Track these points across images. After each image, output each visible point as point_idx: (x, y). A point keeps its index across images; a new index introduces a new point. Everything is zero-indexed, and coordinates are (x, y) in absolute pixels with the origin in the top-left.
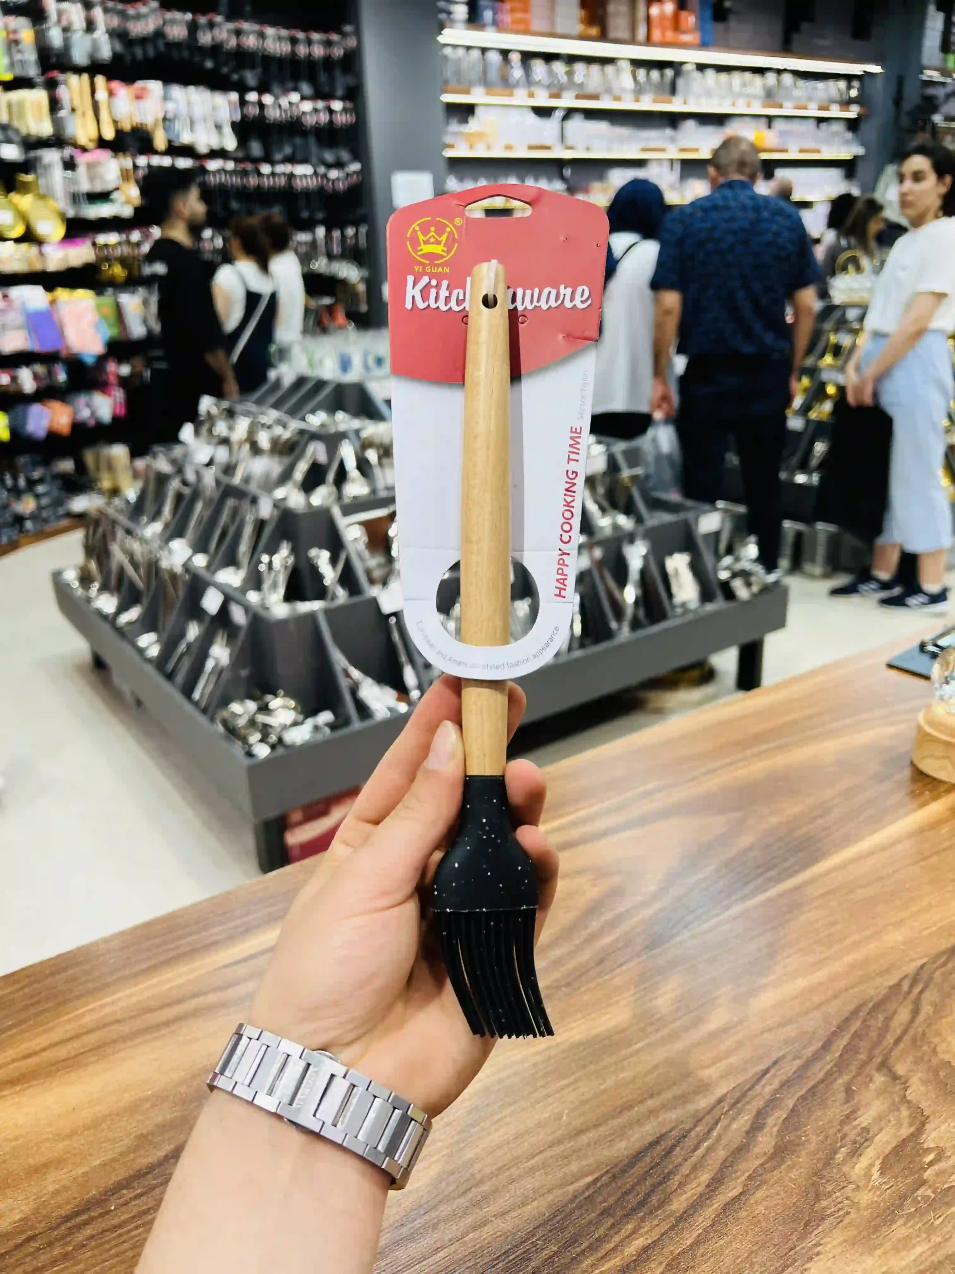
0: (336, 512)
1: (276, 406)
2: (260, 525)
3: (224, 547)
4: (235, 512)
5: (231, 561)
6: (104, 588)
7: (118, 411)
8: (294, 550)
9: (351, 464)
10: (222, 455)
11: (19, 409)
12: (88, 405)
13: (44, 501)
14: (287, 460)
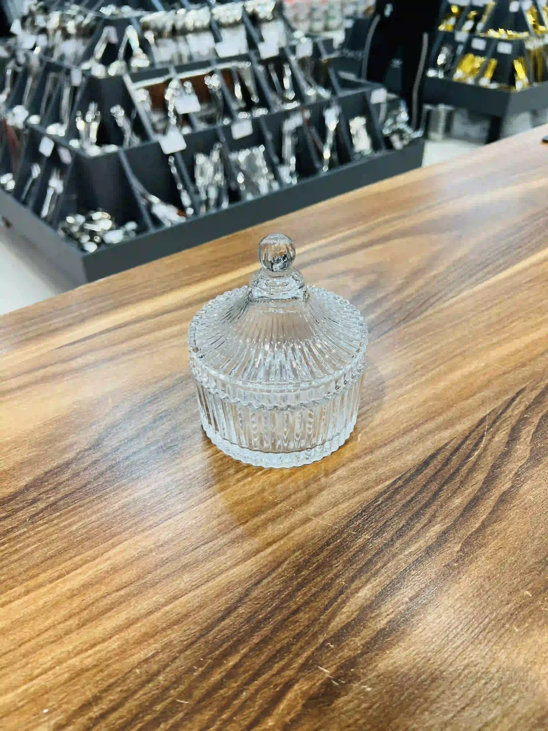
0: (127, 79)
2: (74, 90)
3: (50, 109)
4: (56, 81)
5: (57, 119)
9: (135, 44)
10: (42, 40)
14: (89, 41)
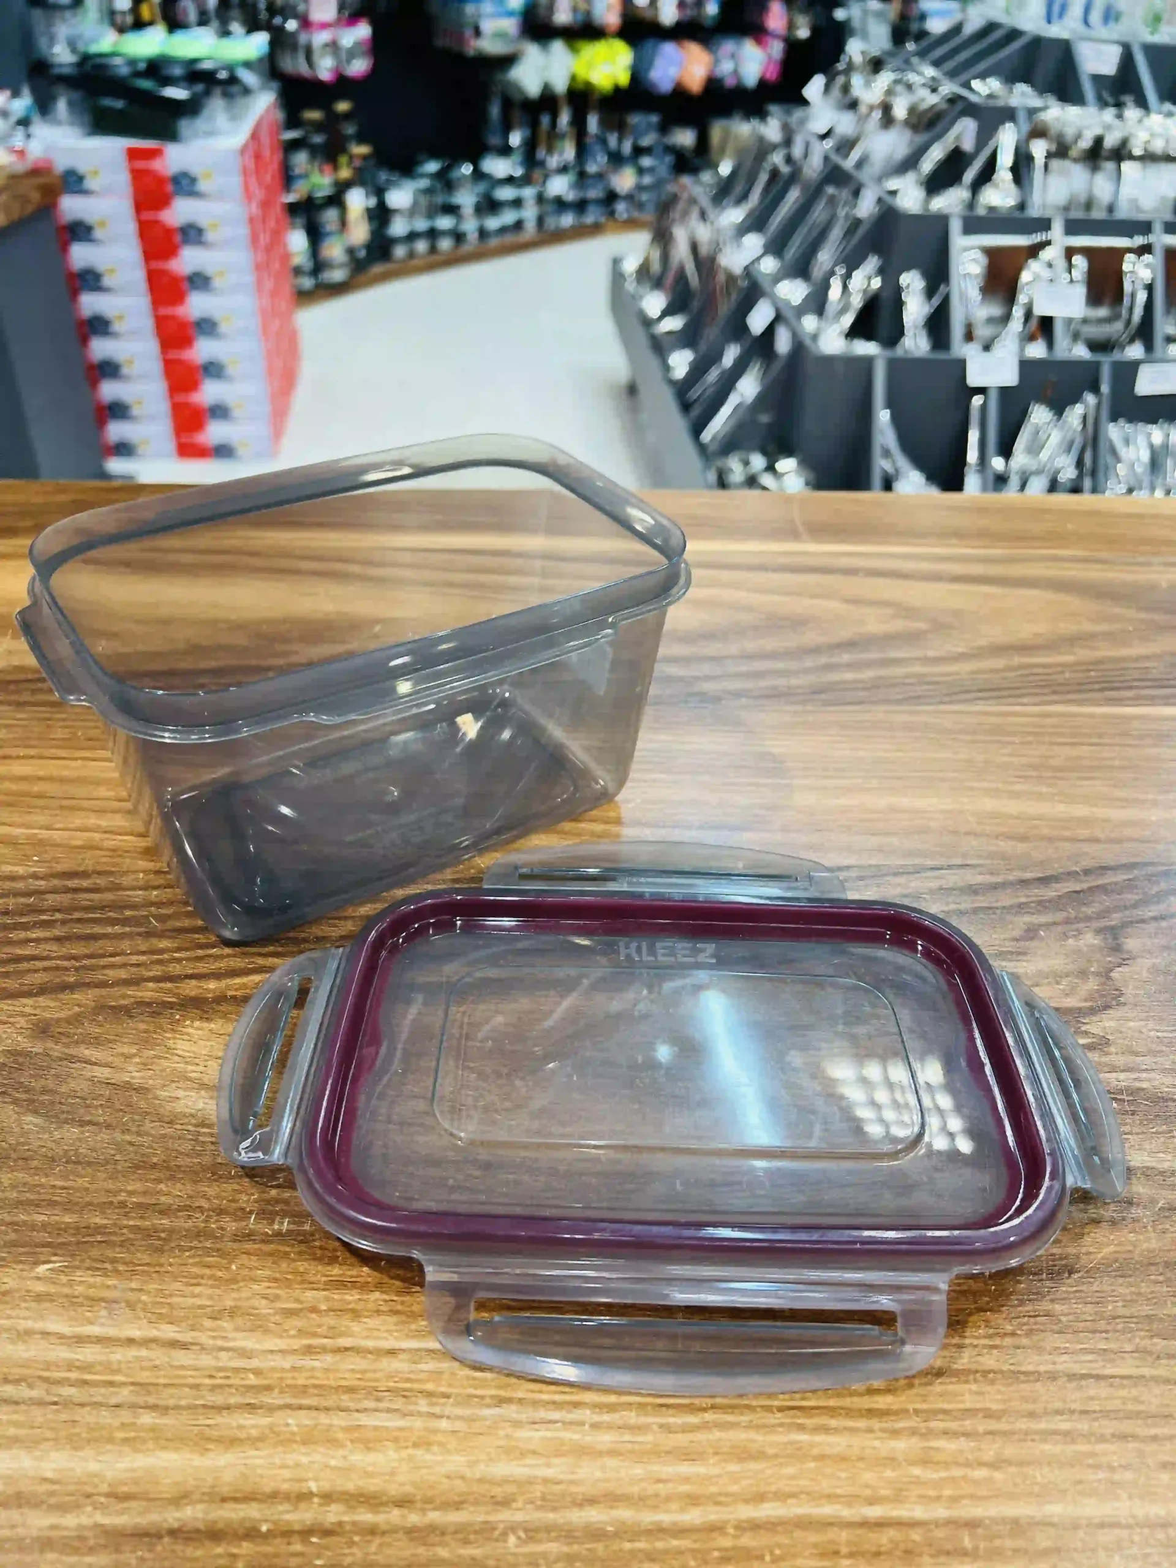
0: (955, 226)
1: (936, 64)
2: (854, 226)
4: (831, 203)
5: (802, 271)
6: (658, 284)
7: (768, 76)
8: (881, 271)
9: (1006, 159)
10: (845, 124)
11: (649, 44)
12: (733, 56)
13: (647, 180)
14: (921, 138)
